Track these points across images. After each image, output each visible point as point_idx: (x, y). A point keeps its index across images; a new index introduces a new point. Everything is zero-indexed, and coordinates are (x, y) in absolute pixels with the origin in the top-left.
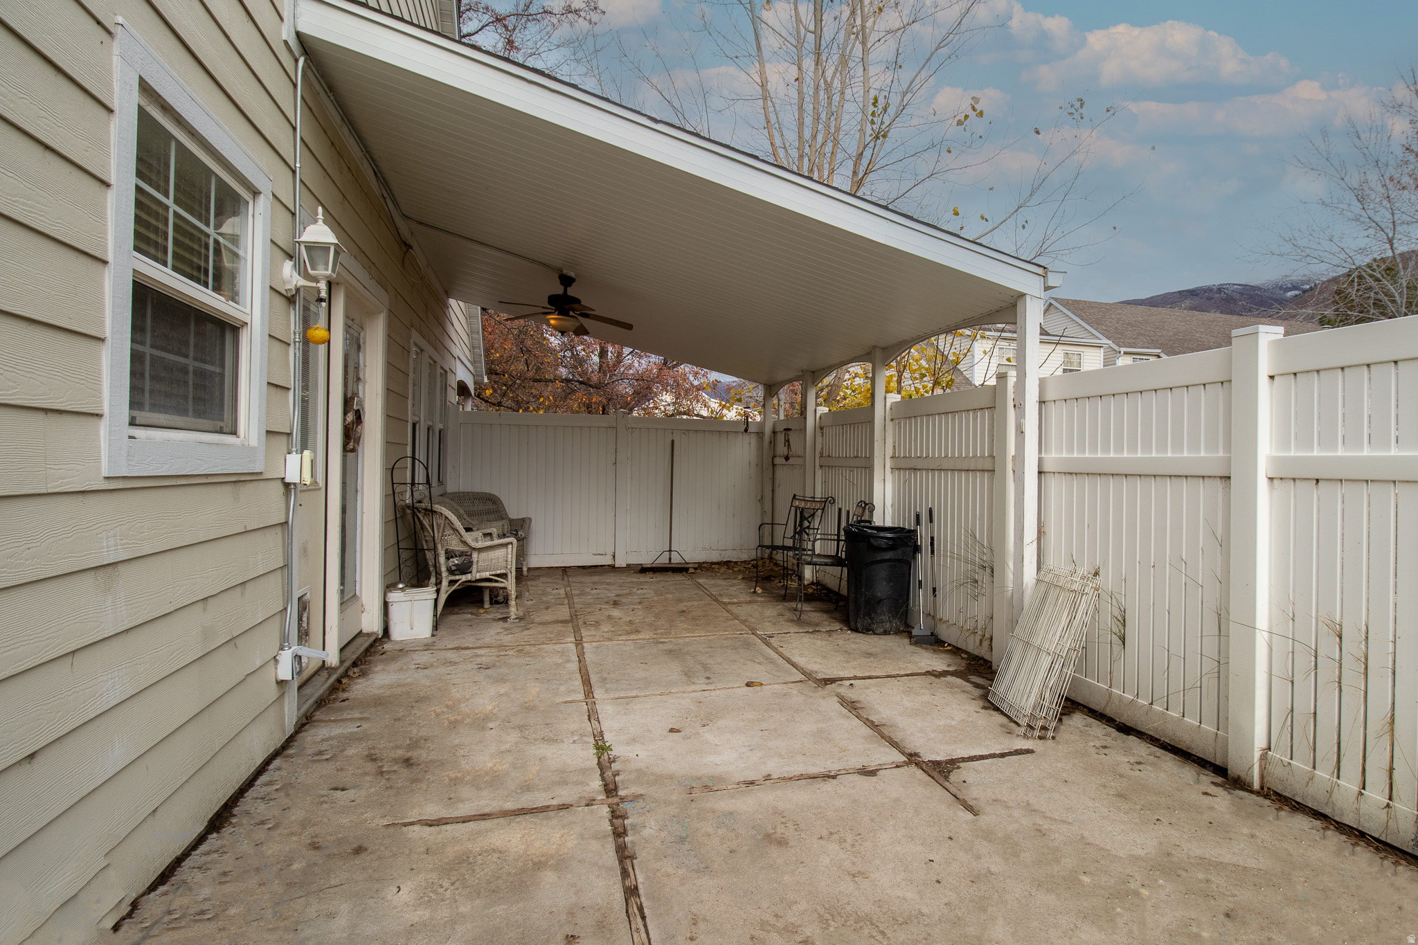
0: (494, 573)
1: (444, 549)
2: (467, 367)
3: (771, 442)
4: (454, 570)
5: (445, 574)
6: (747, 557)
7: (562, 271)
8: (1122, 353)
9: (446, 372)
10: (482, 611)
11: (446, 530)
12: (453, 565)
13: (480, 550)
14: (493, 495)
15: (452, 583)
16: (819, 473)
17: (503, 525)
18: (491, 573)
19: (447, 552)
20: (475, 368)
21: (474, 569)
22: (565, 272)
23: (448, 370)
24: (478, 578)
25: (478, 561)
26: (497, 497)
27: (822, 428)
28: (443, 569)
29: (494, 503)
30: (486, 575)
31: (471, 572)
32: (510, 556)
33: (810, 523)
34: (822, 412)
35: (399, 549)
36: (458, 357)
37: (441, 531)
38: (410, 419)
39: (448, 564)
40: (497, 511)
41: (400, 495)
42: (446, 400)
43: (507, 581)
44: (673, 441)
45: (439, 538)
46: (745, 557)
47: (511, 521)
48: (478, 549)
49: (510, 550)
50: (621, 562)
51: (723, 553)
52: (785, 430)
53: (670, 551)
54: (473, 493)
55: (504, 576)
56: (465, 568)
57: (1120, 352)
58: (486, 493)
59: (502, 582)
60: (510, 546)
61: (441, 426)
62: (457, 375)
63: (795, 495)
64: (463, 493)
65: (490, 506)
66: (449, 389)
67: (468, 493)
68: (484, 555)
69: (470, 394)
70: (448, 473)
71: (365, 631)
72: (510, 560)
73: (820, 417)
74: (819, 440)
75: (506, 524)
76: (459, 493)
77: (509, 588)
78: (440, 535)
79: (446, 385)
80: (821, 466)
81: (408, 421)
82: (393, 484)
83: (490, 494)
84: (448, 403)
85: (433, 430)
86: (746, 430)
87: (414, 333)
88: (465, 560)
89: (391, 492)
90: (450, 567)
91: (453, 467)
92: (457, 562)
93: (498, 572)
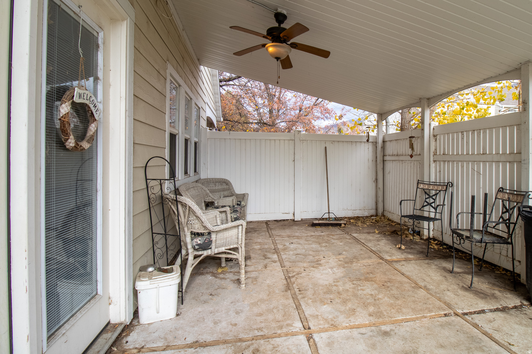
0: (228, 248)
1: (190, 231)
2: (212, 111)
3: (382, 147)
4: (198, 249)
5: (190, 251)
6: (367, 214)
7: (277, 10)
8: (503, 107)
9: (199, 108)
10: (220, 270)
11: (191, 217)
12: (196, 245)
13: (217, 232)
14: (227, 180)
15: (196, 257)
16: (433, 165)
17: (233, 200)
18: (226, 248)
19: (192, 233)
20: (217, 113)
21: (213, 246)
22: (280, 10)
23: (201, 107)
24: (216, 252)
25: (216, 240)
26: (228, 181)
27: (434, 136)
28: (189, 246)
29: (227, 184)
30: (223, 249)
31: (211, 248)
32: (240, 235)
33: (434, 200)
34: (434, 125)
35: (153, 233)
36: (207, 103)
37: (186, 217)
38: (168, 130)
39: (193, 244)
40: (229, 189)
41: (152, 189)
42: (199, 125)
43: (238, 253)
44: (326, 148)
45: (186, 223)
46: (366, 214)
47: (237, 196)
48: (216, 231)
49: (240, 230)
50: (298, 218)
51: (354, 212)
52: (410, 137)
53: (329, 213)
54: (215, 179)
55: (235, 249)
56: (206, 246)
57: (502, 107)
58: (222, 179)
59: (234, 254)
60: (240, 227)
61: (196, 140)
62: (206, 112)
63: (418, 180)
64: (210, 179)
65: (225, 186)
66: (201, 119)
67: (212, 179)
68: (220, 235)
69: (214, 126)
70: (201, 168)
71: (112, 322)
72: (240, 237)
73: (434, 129)
74: (433, 143)
75: (234, 199)
76: (207, 179)
77: (240, 259)
78: (186, 220)
79: (199, 116)
80: (434, 161)
81: (165, 131)
82: (146, 179)
83: (225, 179)
84: (201, 127)
85: (190, 141)
86: (368, 141)
87: (170, 67)
88: (206, 240)
89: (145, 187)
90: (194, 246)
91: (204, 164)
92: (199, 242)
93: (232, 247)
